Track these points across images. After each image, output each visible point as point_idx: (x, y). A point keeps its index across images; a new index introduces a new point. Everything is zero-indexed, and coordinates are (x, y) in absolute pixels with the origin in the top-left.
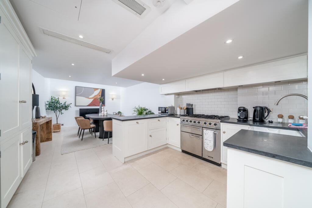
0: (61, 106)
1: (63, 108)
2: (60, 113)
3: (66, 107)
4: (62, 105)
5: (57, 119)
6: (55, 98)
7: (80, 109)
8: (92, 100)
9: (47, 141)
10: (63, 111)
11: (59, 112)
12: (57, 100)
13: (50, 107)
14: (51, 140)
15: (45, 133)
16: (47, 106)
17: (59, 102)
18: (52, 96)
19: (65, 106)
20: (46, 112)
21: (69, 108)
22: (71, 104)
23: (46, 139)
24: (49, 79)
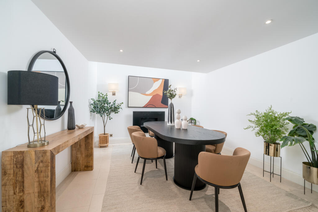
0: (109, 106)
1: (112, 111)
2: (109, 118)
3: (115, 109)
4: (111, 104)
5: (105, 127)
6: (103, 95)
7: (134, 113)
8: (150, 97)
9: (86, 170)
10: (113, 114)
11: (107, 115)
12: (105, 97)
13: (95, 107)
14: (92, 170)
15: (84, 156)
16: (92, 106)
17: (108, 101)
18: (99, 92)
19: (115, 107)
20: (91, 115)
21: (120, 110)
22: (122, 103)
23: (84, 166)
24: (96, 63)
